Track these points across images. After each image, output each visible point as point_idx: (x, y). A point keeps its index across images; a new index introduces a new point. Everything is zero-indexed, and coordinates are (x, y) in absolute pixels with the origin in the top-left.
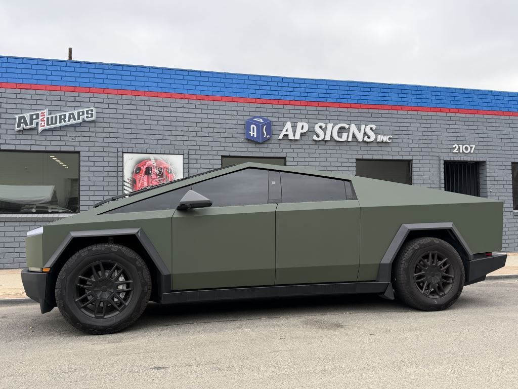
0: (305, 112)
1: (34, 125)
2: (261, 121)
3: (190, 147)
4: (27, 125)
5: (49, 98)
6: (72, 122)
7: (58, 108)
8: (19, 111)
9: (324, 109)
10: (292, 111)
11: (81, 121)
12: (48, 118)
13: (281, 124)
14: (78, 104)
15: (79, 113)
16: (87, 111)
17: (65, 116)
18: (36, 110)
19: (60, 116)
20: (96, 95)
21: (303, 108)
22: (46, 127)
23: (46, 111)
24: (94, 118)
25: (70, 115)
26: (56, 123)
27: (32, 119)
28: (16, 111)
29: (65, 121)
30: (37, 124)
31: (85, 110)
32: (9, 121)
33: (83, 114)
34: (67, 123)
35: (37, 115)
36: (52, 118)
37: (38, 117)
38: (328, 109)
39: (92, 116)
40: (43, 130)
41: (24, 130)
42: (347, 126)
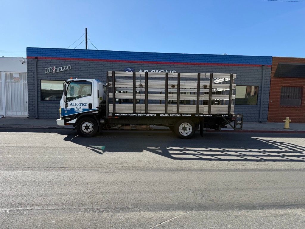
0: (148, 66)
1: (51, 72)
2: (130, 69)
3: (104, 79)
4: (49, 71)
5: (56, 62)
6: (63, 70)
7: (59, 65)
8: (47, 67)
9: (156, 64)
10: (142, 65)
11: (66, 70)
12: (55, 69)
13: (138, 70)
14: (65, 64)
15: (65, 67)
16: (68, 67)
17: (61, 68)
18: (52, 66)
19: (59, 68)
20: (71, 61)
21: (147, 64)
22: (55, 72)
23: (55, 67)
24: (70, 69)
25: (62, 68)
26: (58, 71)
27: (50, 70)
28: (46, 67)
29: (61, 70)
30: (52, 71)
31: (67, 66)
32: (43, 70)
33: (67, 68)
34: (62, 71)
35: (52, 68)
36: (57, 69)
37: (52, 69)
38: (157, 64)
39: (70, 68)
40: (54, 73)
41: (48, 73)
42: (164, 71)
